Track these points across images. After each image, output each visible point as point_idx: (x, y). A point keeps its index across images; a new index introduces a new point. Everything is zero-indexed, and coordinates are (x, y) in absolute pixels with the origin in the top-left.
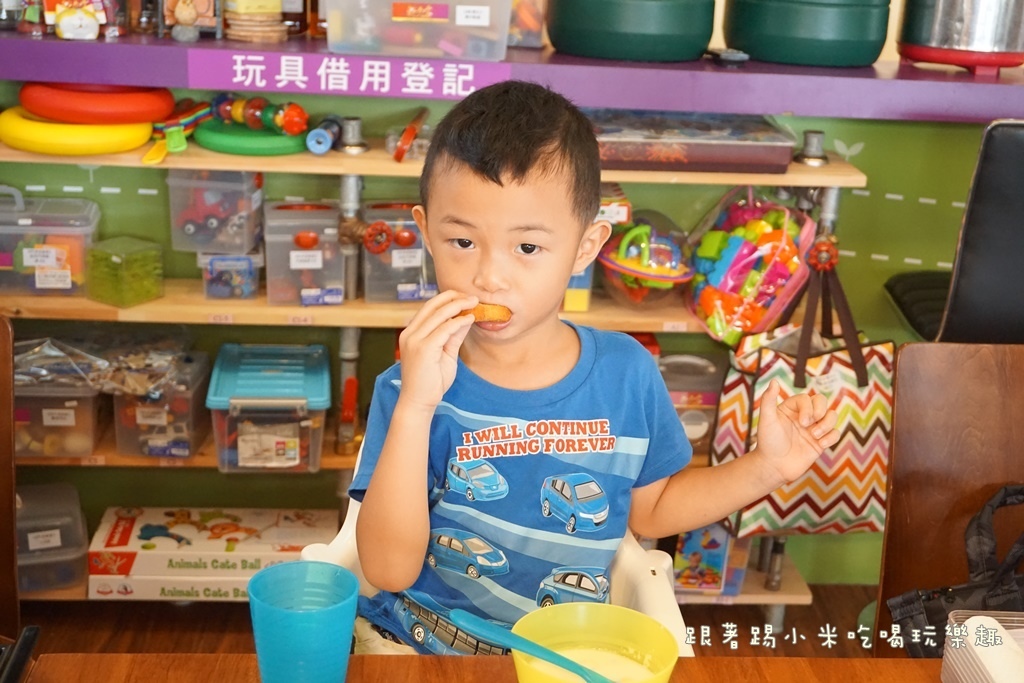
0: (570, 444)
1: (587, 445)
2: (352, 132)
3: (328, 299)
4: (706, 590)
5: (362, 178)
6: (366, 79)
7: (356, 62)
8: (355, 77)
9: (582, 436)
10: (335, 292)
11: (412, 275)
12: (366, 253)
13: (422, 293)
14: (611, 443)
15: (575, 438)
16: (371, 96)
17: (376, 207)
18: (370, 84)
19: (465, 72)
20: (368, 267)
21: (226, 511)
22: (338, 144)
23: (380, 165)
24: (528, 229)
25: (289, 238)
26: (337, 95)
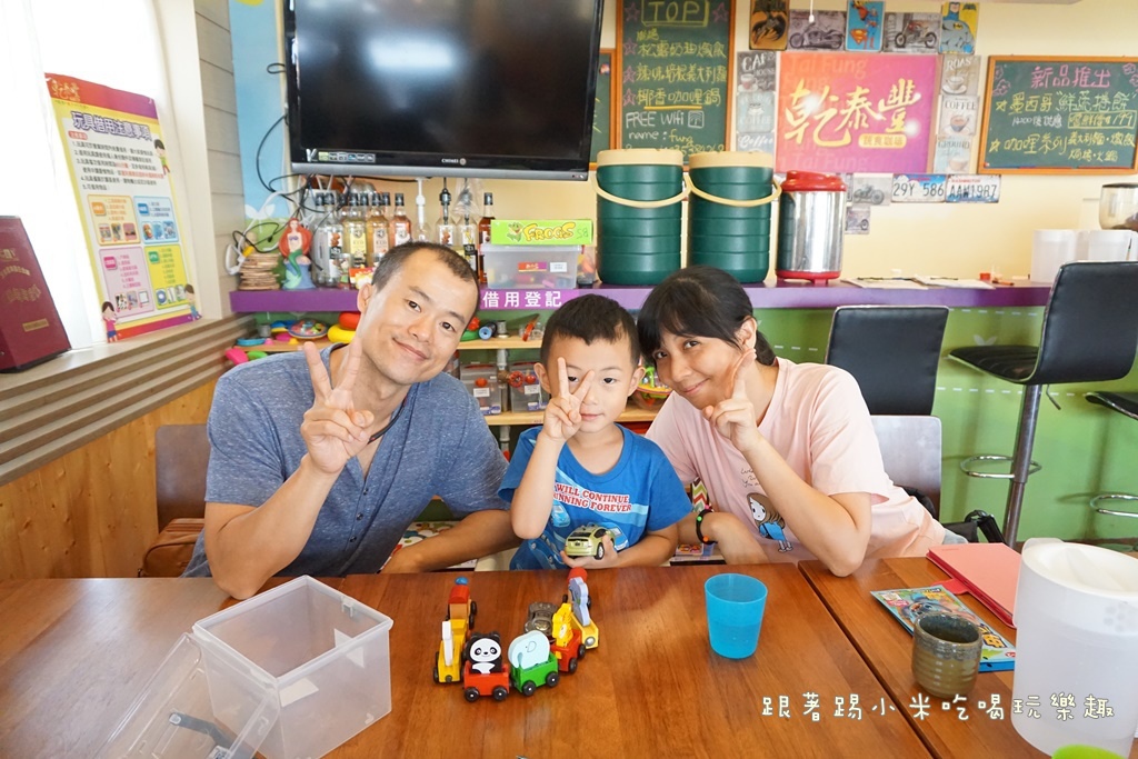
0: (607, 507)
1: (615, 508)
2: (502, 327)
3: (493, 412)
4: (694, 553)
5: (507, 350)
6: (507, 301)
7: (502, 293)
8: (502, 300)
9: (614, 503)
10: (498, 408)
11: (535, 398)
12: (512, 388)
13: (541, 407)
14: (629, 508)
15: (610, 504)
16: (511, 309)
17: (516, 364)
18: (510, 304)
19: (556, 295)
20: (513, 395)
21: (447, 523)
22: (495, 334)
23: (516, 343)
24: (610, 368)
25: (473, 382)
26: (493, 310)
